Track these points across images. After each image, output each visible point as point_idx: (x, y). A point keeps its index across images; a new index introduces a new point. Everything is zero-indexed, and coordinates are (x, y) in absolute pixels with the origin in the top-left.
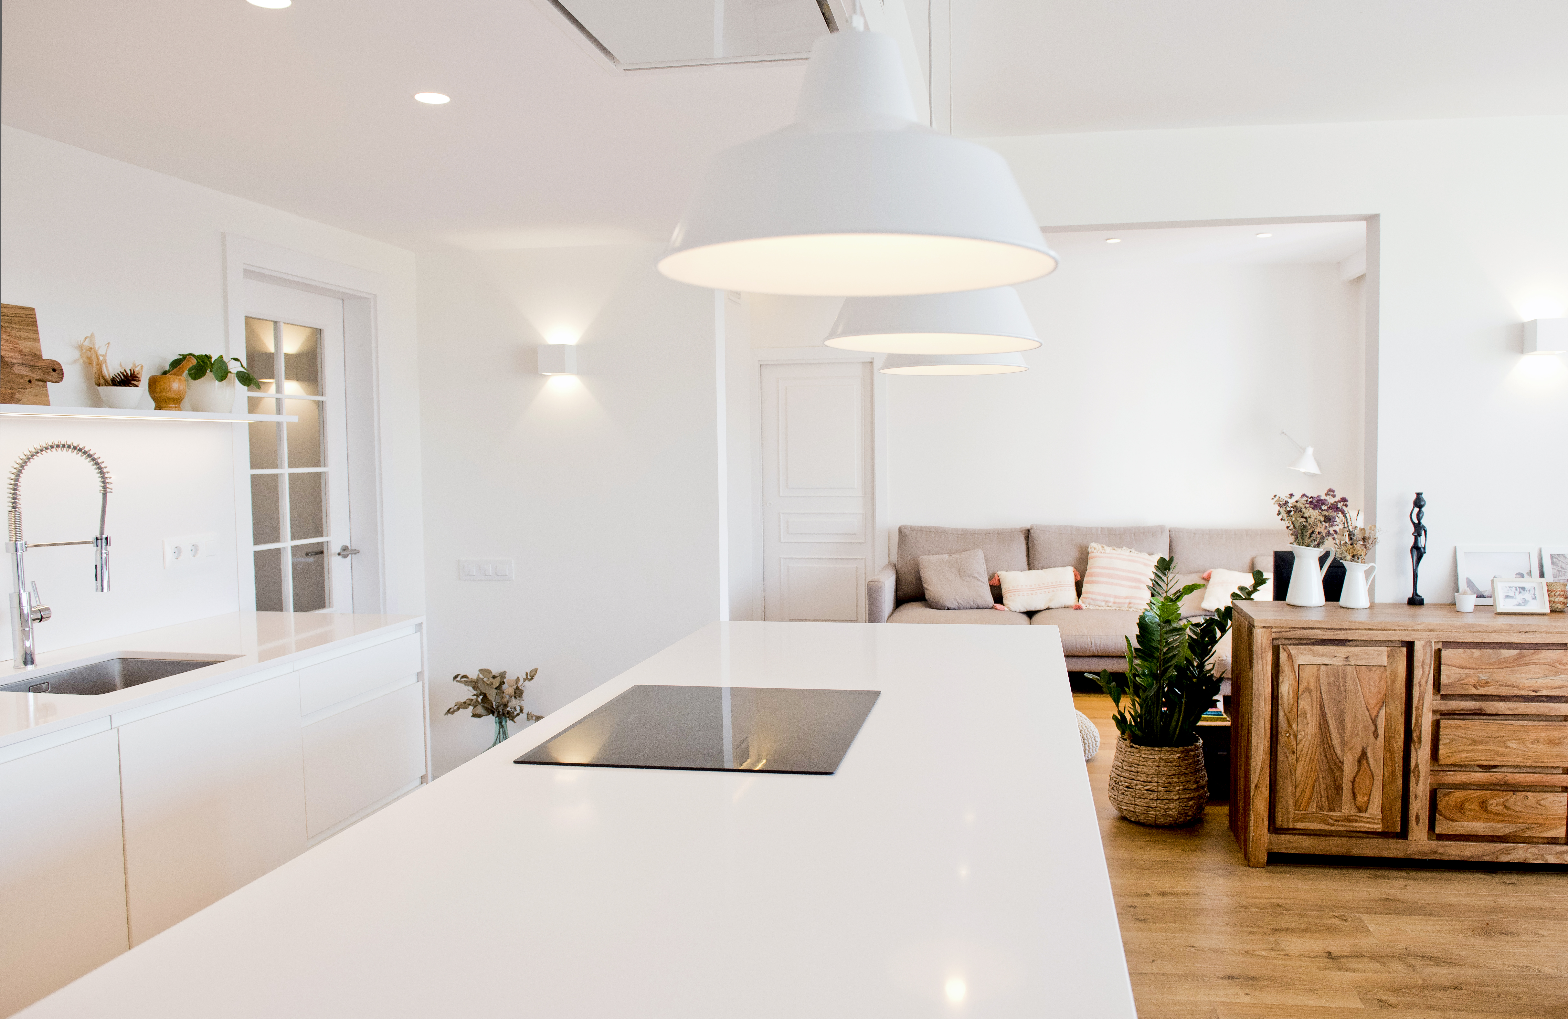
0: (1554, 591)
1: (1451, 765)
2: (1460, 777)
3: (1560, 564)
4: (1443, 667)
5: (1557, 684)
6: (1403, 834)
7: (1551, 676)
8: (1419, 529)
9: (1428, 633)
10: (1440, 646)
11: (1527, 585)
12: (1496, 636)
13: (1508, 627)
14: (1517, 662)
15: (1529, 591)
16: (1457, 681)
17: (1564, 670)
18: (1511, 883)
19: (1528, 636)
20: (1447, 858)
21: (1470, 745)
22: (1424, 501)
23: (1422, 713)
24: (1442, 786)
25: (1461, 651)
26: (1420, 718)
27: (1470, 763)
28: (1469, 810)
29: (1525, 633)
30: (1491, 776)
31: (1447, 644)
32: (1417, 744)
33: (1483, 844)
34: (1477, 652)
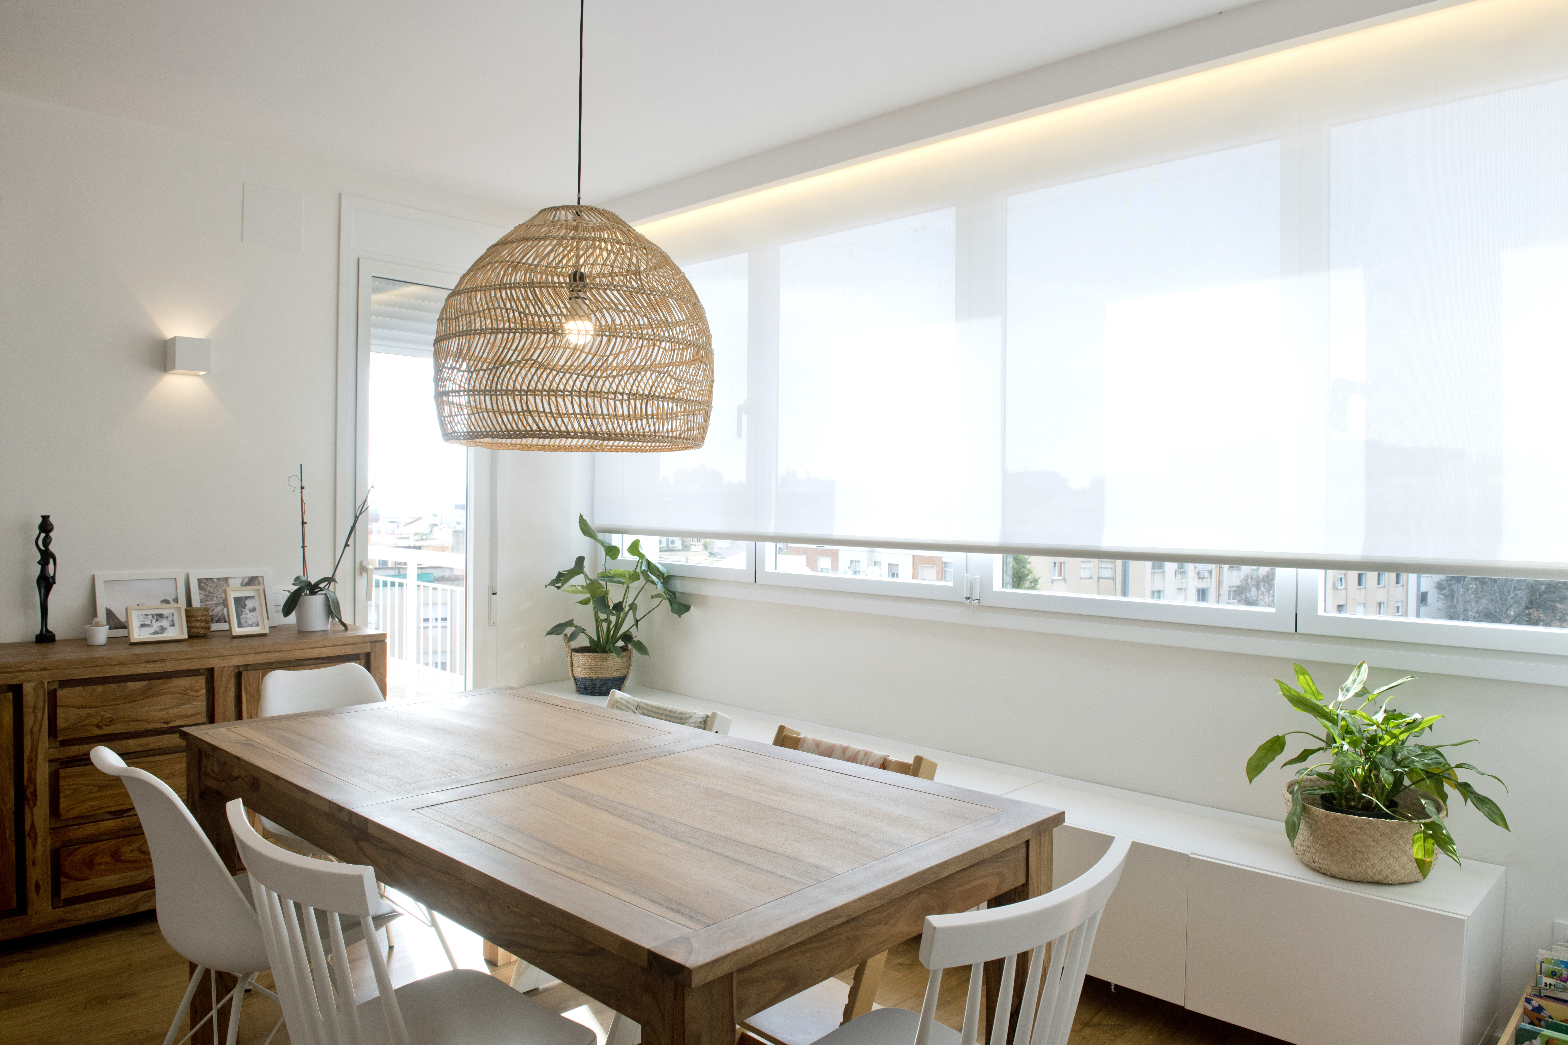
0: (196, 616)
1: (77, 817)
2: (89, 829)
3: (208, 588)
4: (59, 710)
5: (190, 712)
6: (22, 908)
7: (185, 704)
8: (47, 556)
9: (39, 673)
10: (56, 686)
11: (165, 612)
12: (121, 669)
13: (134, 658)
14: (146, 694)
15: (167, 617)
16: (77, 723)
17: (197, 696)
18: (151, 933)
19: (156, 665)
20: (78, 923)
21: (96, 792)
22: (51, 525)
23: (36, 765)
24: (66, 844)
25: (80, 688)
26: (33, 771)
27: (97, 812)
28: (100, 864)
29: (154, 662)
30: (123, 821)
31: (65, 684)
32: (31, 802)
33: (119, 898)
34: (99, 689)
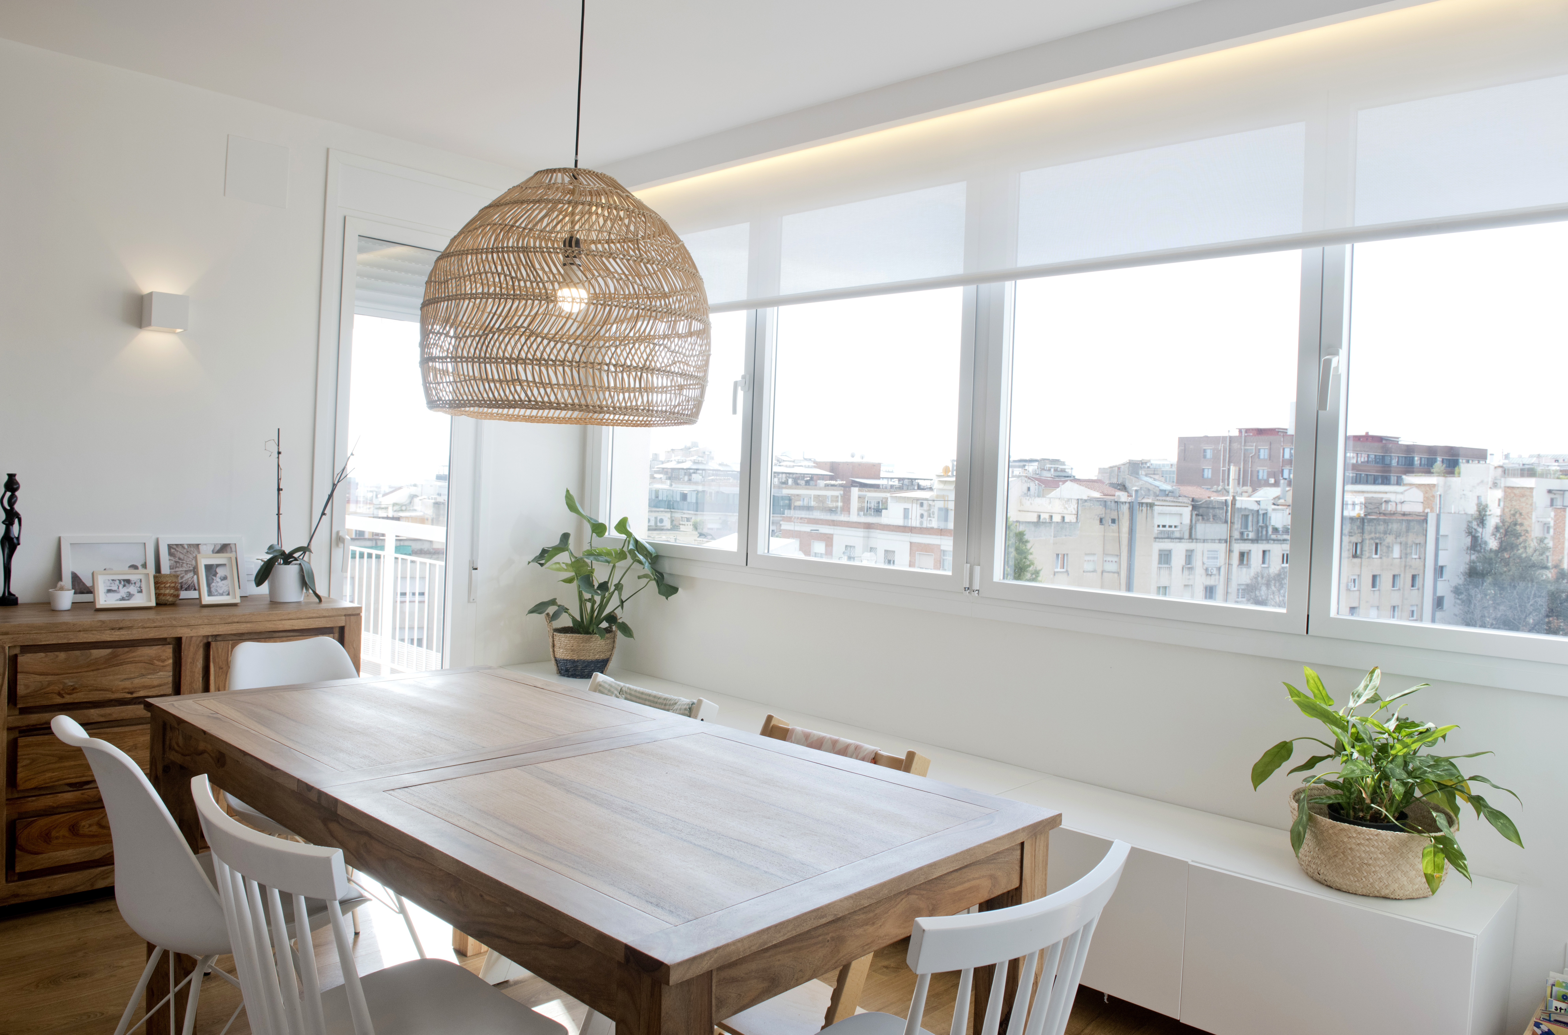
0: (165, 583)
1: (34, 788)
2: (47, 801)
3: (178, 555)
4: (19, 676)
5: (156, 683)
7: (150, 674)
8: (11, 516)
10: (17, 651)
11: (133, 578)
12: (85, 635)
13: (99, 624)
14: (110, 663)
15: (135, 583)
16: (38, 691)
17: (163, 666)
18: (108, 911)
19: (122, 633)
20: (32, 898)
21: (56, 763)
22: (17, 483)
24: (22, 816)
25: (42, 655)
27: (56, 783)
28: (57, 838)
30: (82, 794)
31: (26, 649)
33: (75, 873)
34: (62, 655)
